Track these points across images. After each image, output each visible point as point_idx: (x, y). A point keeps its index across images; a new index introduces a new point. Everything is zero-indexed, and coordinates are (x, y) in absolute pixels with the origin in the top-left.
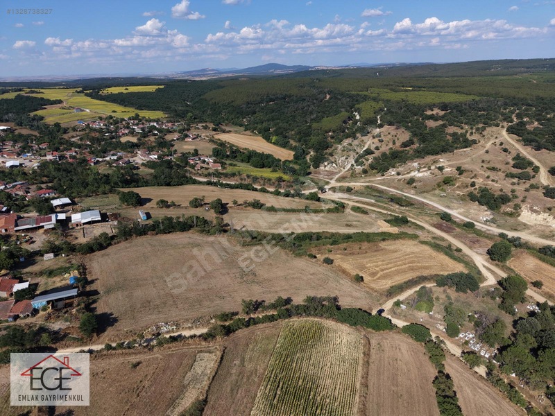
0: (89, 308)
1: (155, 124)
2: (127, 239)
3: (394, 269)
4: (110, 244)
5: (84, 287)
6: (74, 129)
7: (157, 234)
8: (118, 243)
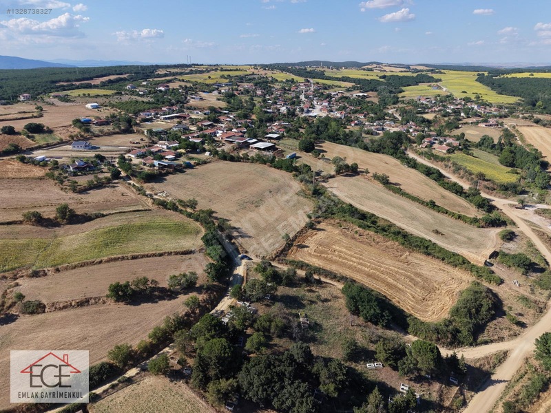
0: (167, 174)
1: (476, 107)
2: (252, 162)
3: (351, 263)
4: (240, 161)
5: (186, 168)
6: (403, 102)
7: (271, 167)
8: (246, 162)
